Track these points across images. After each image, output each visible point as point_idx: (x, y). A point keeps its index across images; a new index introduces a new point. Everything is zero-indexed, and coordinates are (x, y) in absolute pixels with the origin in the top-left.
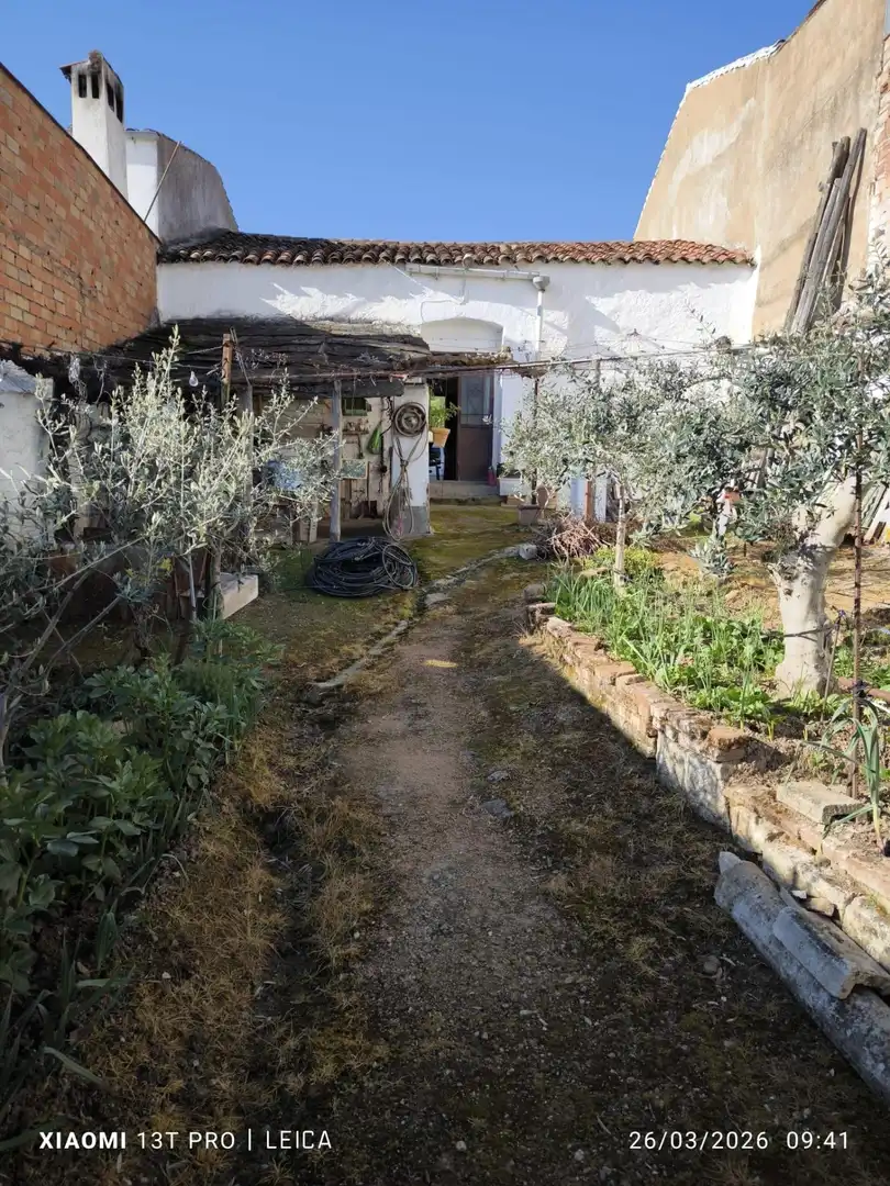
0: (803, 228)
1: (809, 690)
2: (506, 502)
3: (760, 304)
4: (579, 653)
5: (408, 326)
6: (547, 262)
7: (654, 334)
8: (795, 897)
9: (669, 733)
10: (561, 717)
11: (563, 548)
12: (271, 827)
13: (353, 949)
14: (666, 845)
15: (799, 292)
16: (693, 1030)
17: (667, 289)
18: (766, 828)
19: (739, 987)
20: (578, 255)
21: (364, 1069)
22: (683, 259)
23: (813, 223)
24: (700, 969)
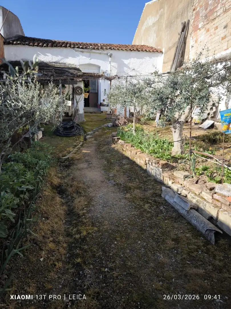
0: (174, 44)
1: (179, 153)
2: (102, 113)
3: (164, 63)
4: (127, 148)
5: (75, 65)
6: (112, 49)
7: (138, 70)
8: (178, 194)
9: (150, 163)
10: (124, 162)
11: (119, 124)
12: (59, 189)
13: (85, 211)
14: (150, 187)
15: (174, 60)
16: (159, 220)
17: (142, 58)
18: (172, 181)
19: (167, 212)
20: (119, 48)
21: (92, 232)
22: (146, 50)
23: (177, 43)
24: (160, 209)
